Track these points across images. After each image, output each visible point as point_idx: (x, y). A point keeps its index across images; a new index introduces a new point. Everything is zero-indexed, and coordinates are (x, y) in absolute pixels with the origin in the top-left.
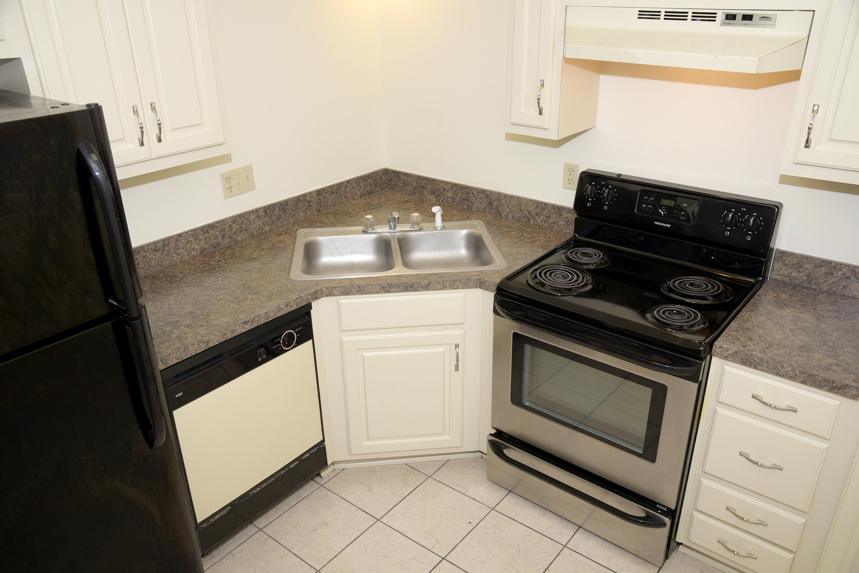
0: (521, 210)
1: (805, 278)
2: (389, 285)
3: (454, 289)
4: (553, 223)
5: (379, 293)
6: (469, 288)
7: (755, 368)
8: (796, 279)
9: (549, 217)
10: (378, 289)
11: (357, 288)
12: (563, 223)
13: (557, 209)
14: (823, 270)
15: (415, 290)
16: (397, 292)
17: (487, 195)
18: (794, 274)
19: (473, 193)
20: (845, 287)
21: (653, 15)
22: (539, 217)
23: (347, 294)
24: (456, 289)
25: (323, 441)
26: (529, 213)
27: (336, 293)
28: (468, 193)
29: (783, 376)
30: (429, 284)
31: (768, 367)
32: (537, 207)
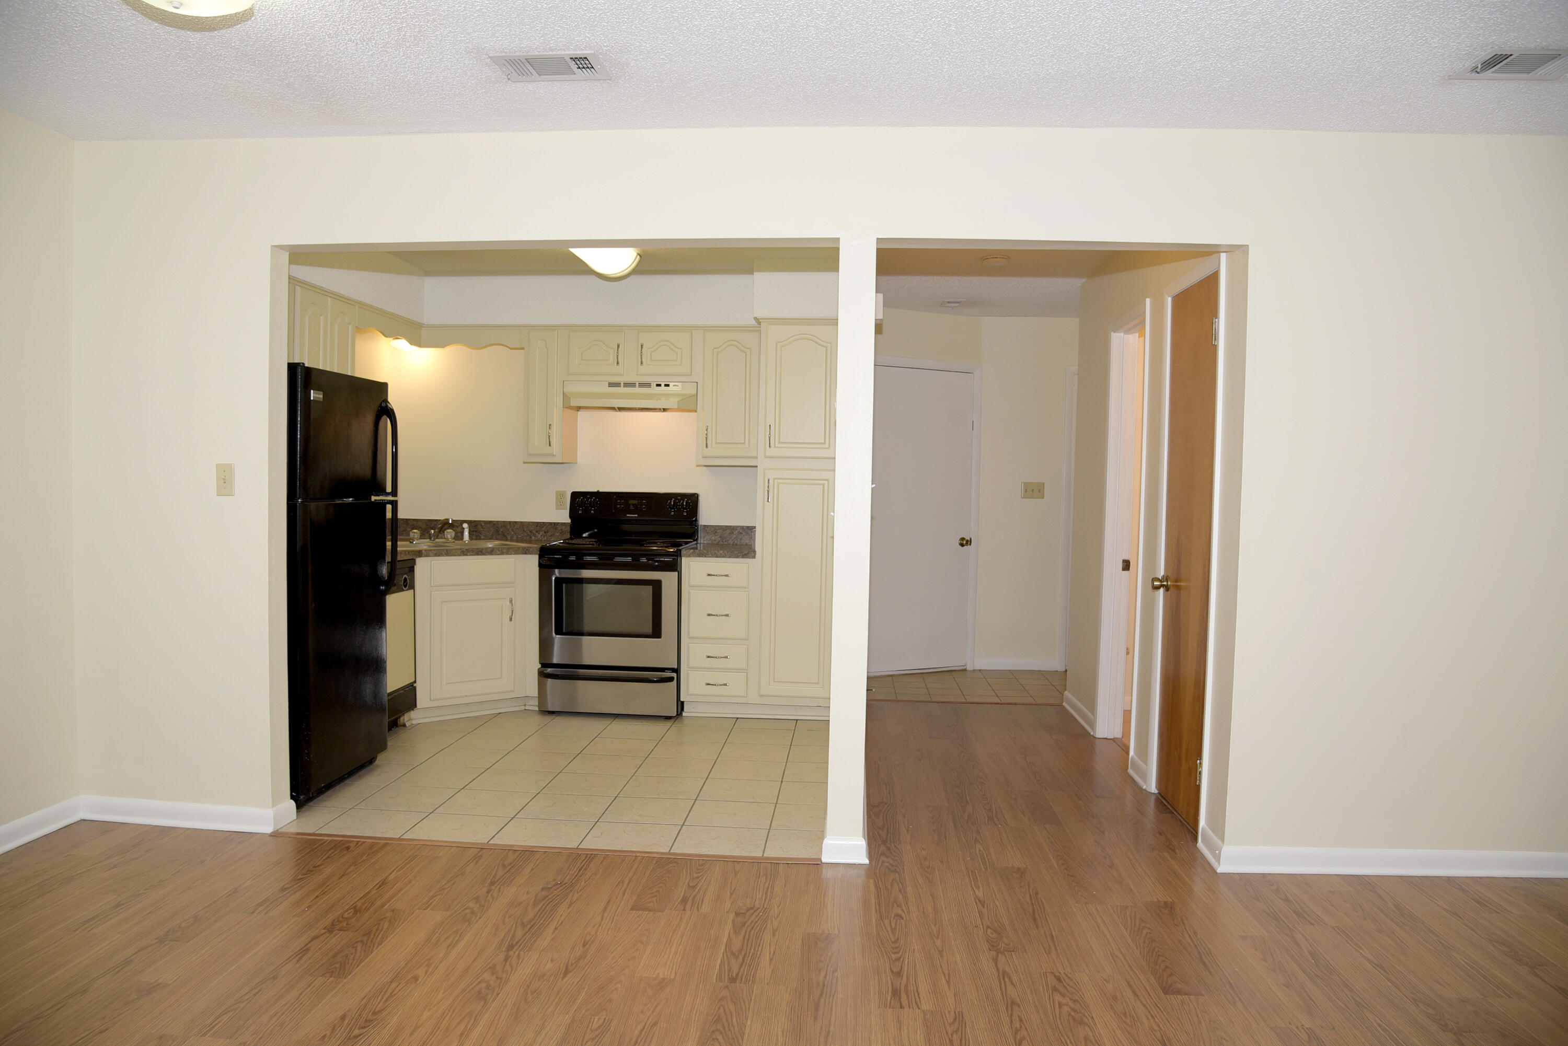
0: (524, 531)
1: (719, 539)
2: (466, 550)
3: (509, 554)
4: (551, 536)
5: (460, 555)
6: (519, 554)
7: (705, 557)
8: (715, 540)
9: (548, 532)
10: (459, 553)
11: (445, 551)
12: (558, 534)
13: (553, 525)
14: (728, 532)
15: (484, 555)
16: (472, 555)
17: (494, 524)
18: (713, 538)
19: (481, 525)
20: (741, 539)
21: (617, 385)
22: (539, 534)
23: (439, 556)
24: (511, 554)
25: (415, 682)
26: (531, 532)
27: (431, 554)
28: (476, 526)
29: (720, 557)
30: (493, 551)
31: (711, 554)
32: (537, 526)
